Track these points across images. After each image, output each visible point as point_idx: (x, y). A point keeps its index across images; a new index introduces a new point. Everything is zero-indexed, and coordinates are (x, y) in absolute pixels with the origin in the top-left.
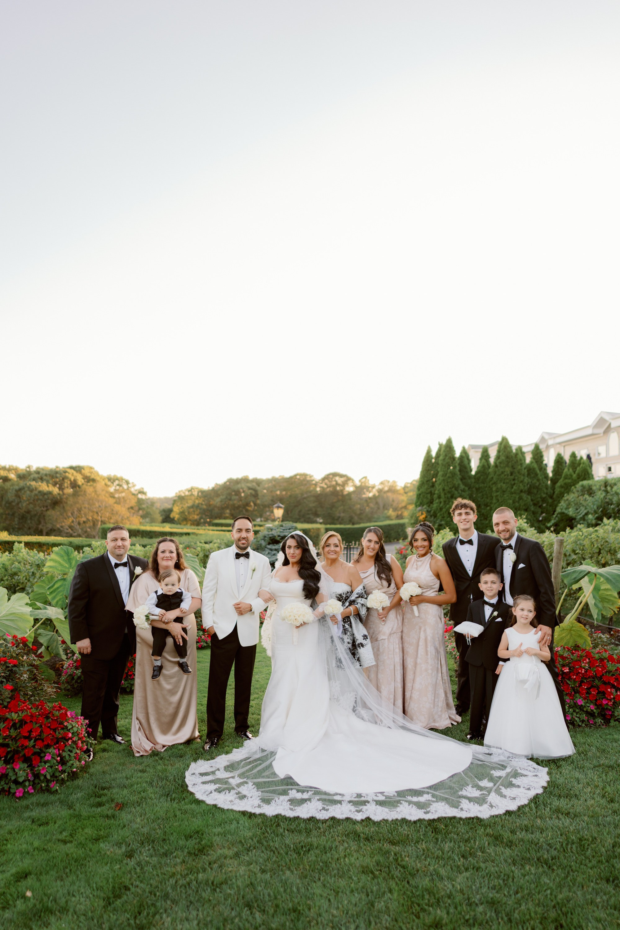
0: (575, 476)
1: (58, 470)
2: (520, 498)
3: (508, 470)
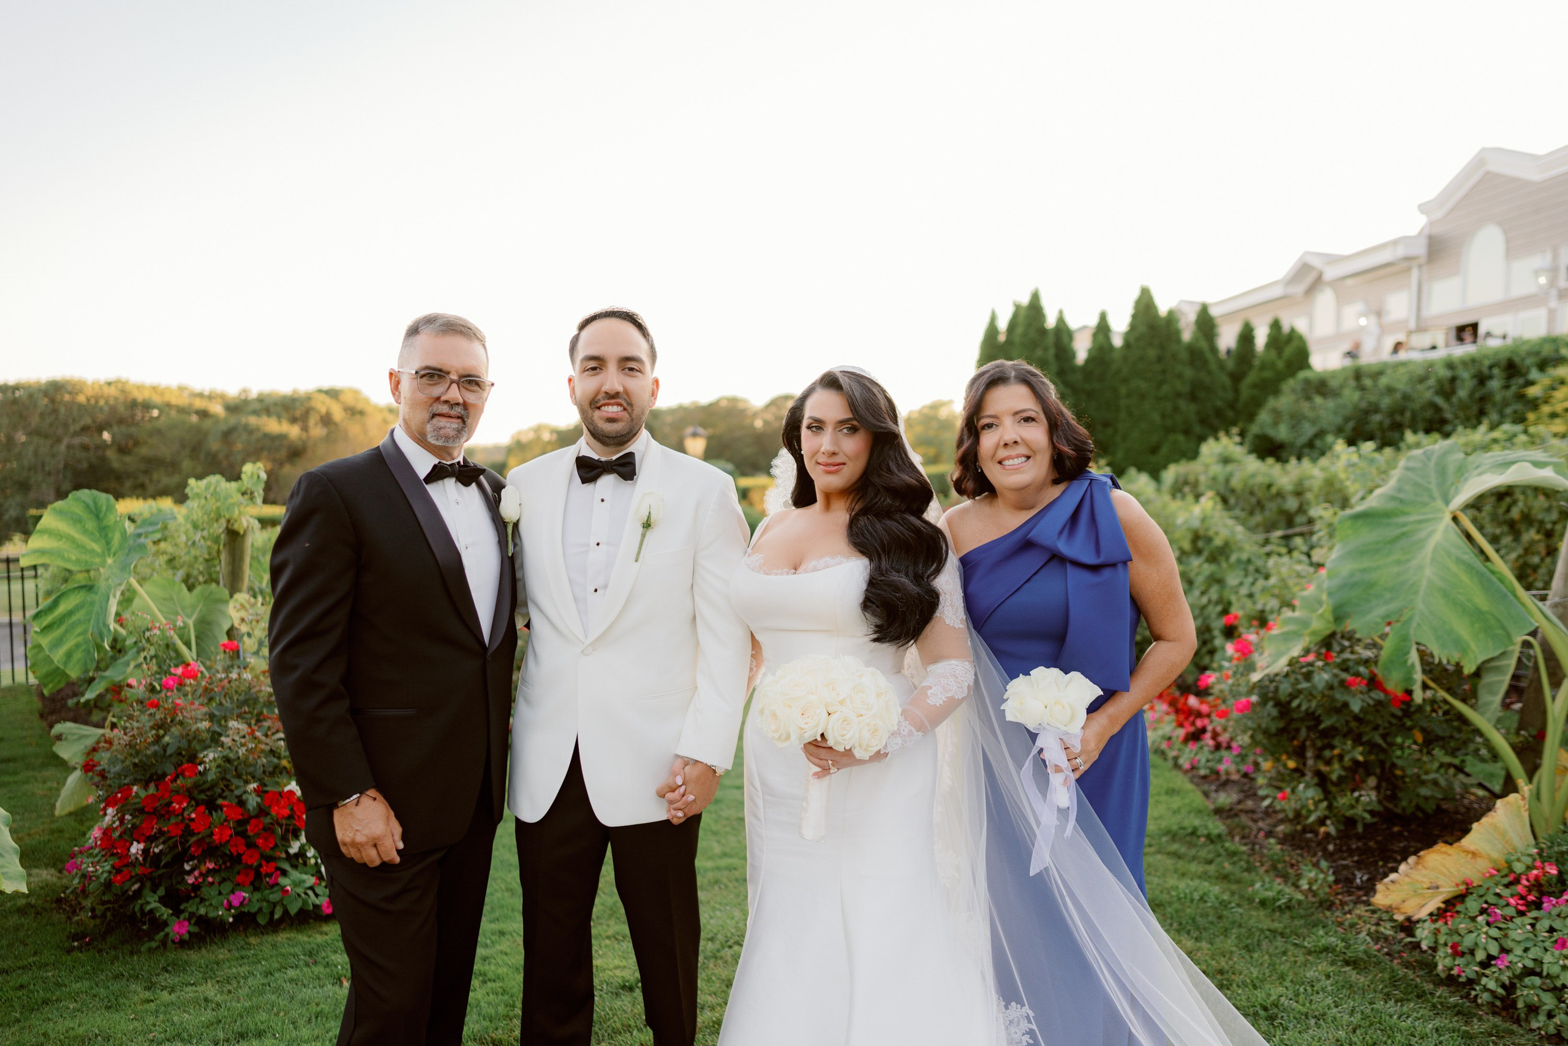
0: (1280, 364)
1: (296, 396)
2: (1176, 409)
3: (1152, 353)
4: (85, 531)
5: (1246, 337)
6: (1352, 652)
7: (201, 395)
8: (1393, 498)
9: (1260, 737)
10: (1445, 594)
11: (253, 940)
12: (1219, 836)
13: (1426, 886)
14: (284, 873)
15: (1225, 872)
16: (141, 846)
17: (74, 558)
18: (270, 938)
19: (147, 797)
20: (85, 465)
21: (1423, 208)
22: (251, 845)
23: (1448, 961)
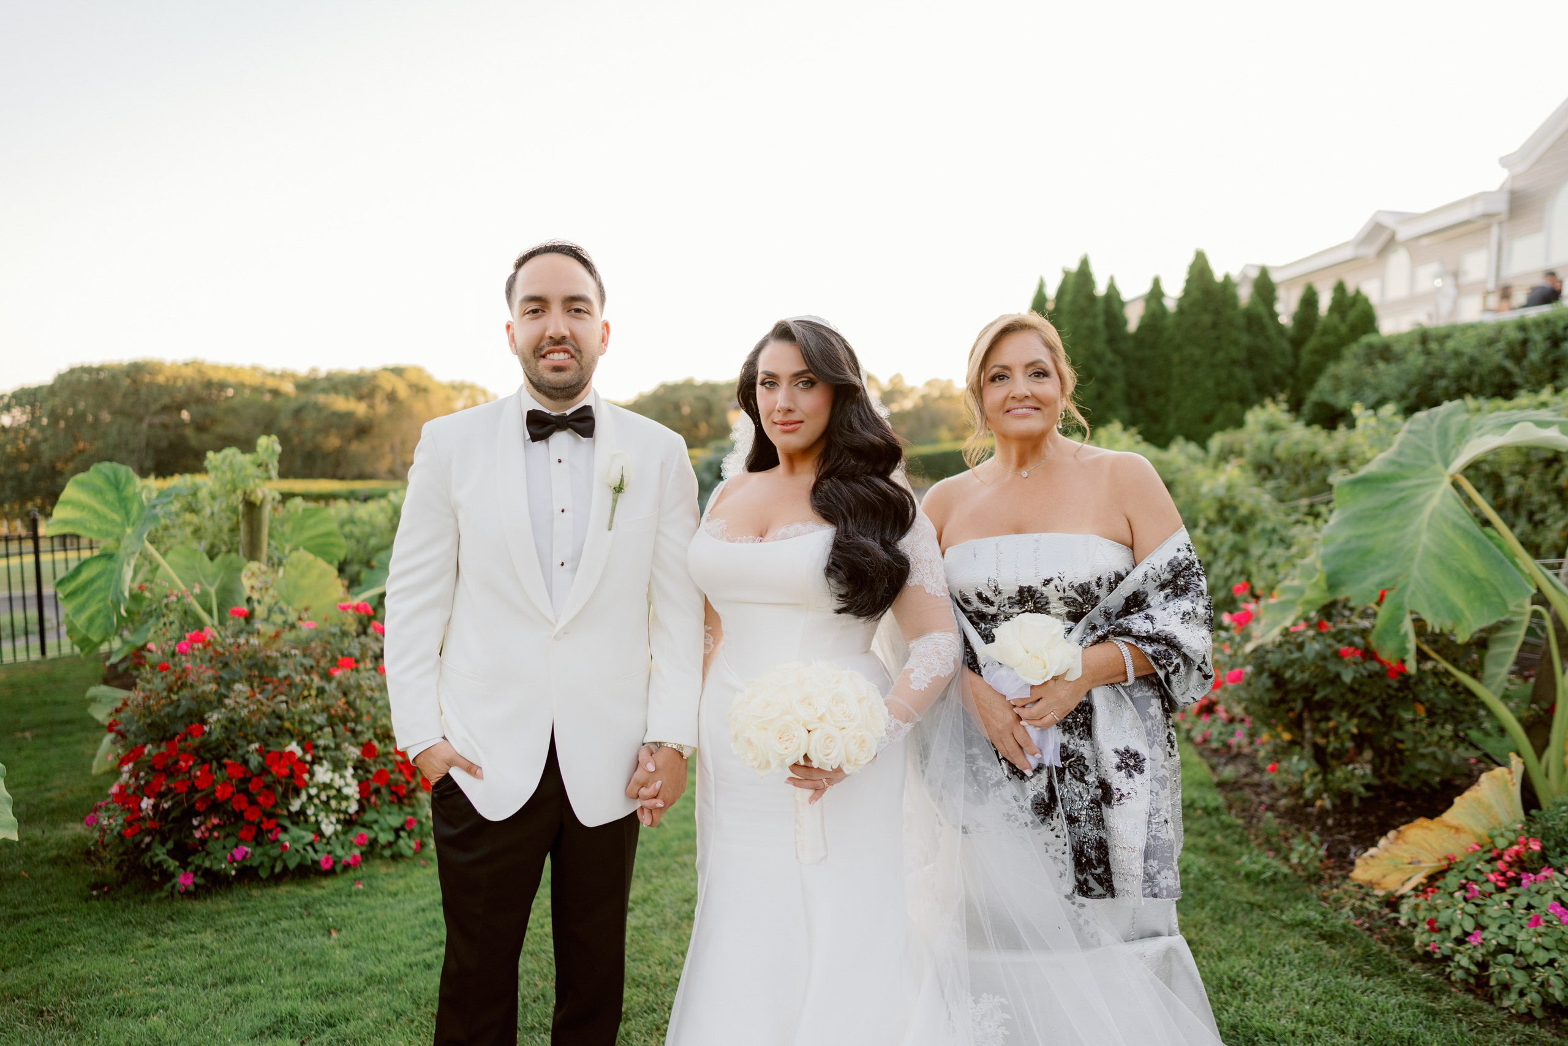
0: (1343, 329)
1: (362, 374)
2: (1231, 376)
3: (1207, 319)
4: (106, 503)
5: (1309, 301)
6: (1349, 622)
7: (273, 375)
8: (1393, 462)
9: (1253, 707)
10: (1441, 561)
11: (255, 893)
12: (1217, 809)
13: (1406, 861)
14: (285, 829)
15: (1214, 844)
16: (151, 801)
17: (95, 527)
18: (272, 891)
19: (158, 755)
20: (164, 444)
21: (1504, 162)
22: (253, 802)
23: (1425, 938)
